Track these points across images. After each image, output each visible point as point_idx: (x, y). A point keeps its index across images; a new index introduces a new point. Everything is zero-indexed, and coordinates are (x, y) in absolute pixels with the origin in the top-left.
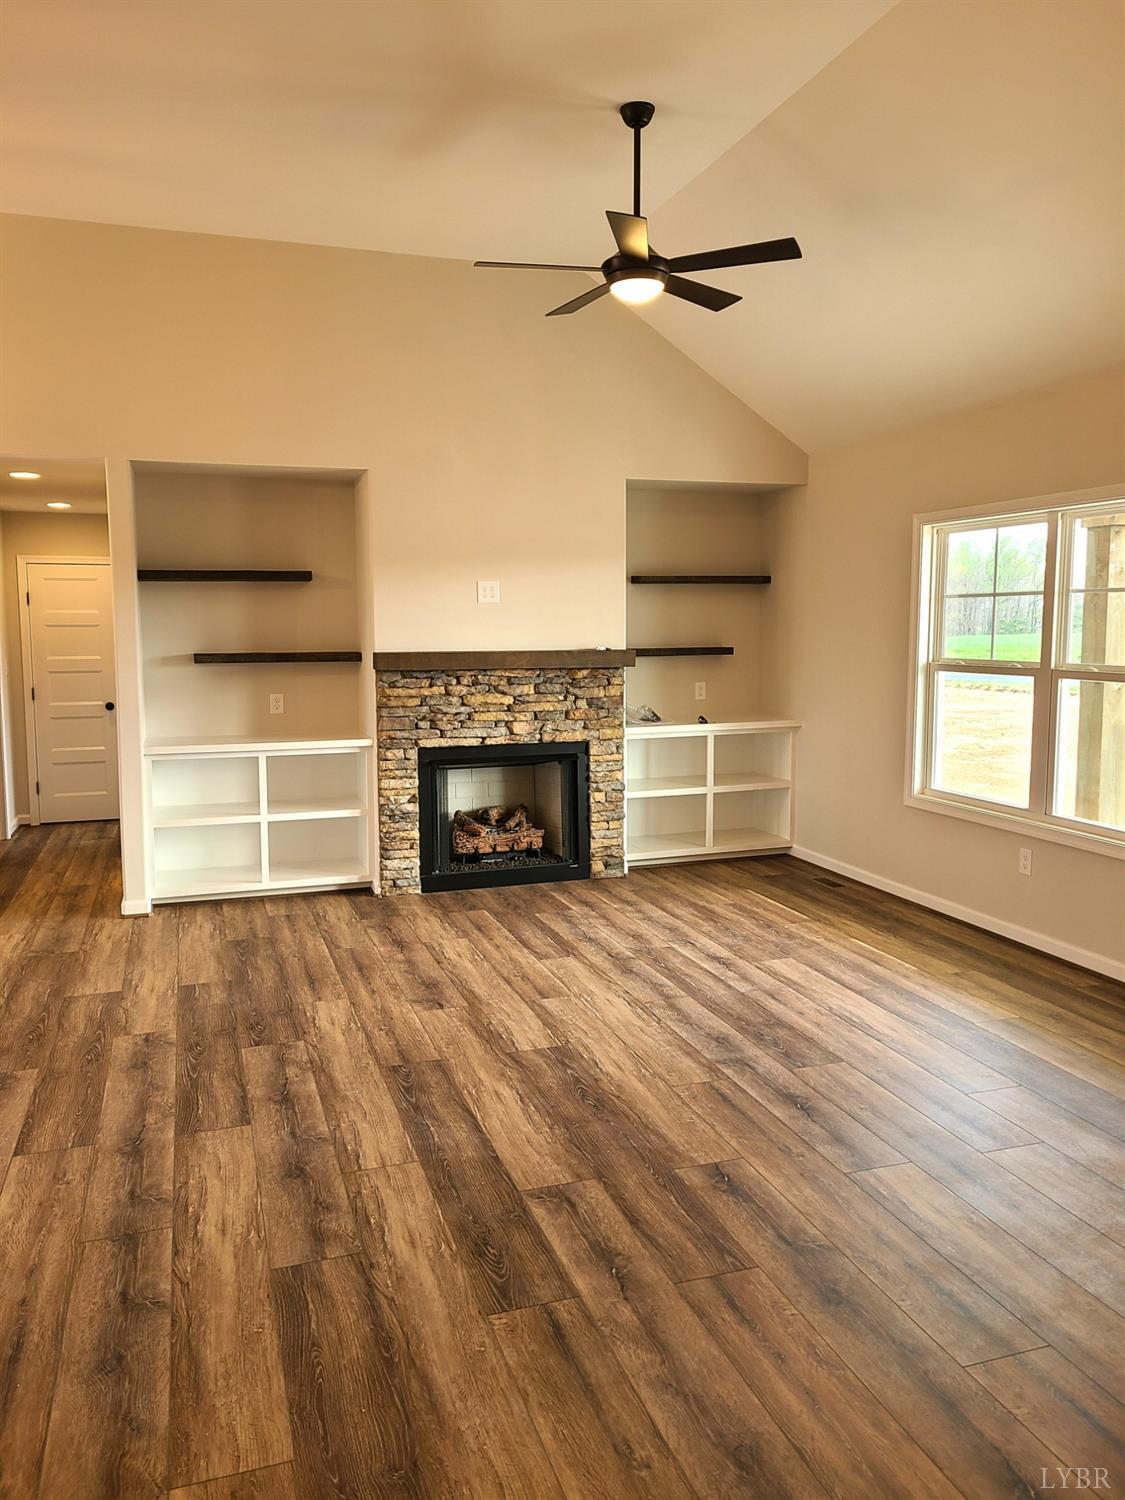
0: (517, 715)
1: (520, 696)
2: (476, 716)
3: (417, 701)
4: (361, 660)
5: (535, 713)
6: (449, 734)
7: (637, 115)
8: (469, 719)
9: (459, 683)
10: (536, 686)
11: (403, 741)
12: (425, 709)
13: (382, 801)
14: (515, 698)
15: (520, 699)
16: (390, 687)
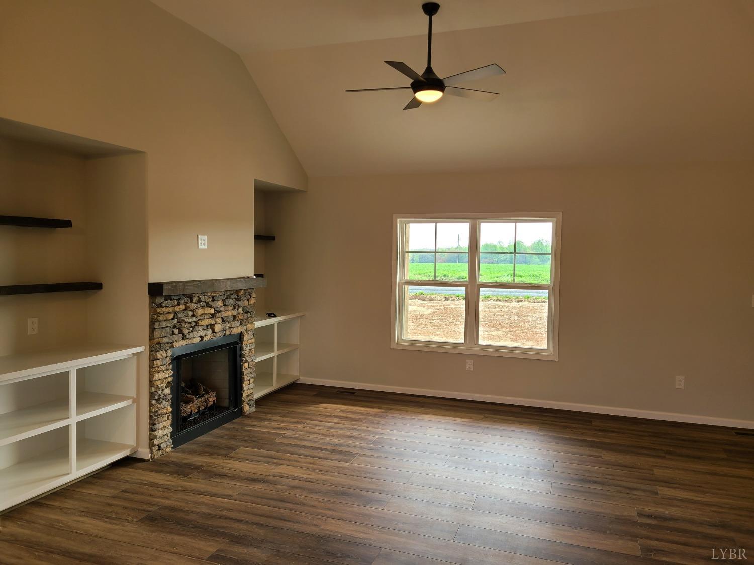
0: (217, 320)
1: (217, 308)
2: (200, 323)
3: (172, 316)
4: (101, 289)
5: (222, 318)
6: (188, 336)
7: (431, 9)
8: (196, 325)
9: (191, 301)
10: (224, 301)
11: (166, 344)
12: (176, 321)
13: (153, 389)
14: (214, 309)
15: (217, 310)
16: (158, 307)
